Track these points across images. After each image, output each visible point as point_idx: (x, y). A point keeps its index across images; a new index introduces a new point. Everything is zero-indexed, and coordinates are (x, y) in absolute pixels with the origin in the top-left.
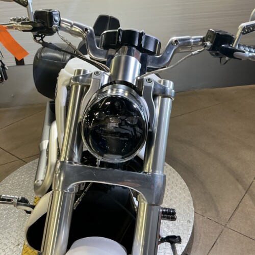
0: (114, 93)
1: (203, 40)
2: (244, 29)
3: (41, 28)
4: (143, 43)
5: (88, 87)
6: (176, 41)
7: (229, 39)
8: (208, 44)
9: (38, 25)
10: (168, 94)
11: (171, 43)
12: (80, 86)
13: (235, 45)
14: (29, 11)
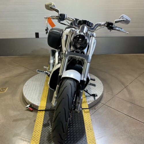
0: (80, 34)
1: (105, 24)
2: (116, 21)
3: (61, 18)
4: (88, 24)
5: (73, 33)
6: (97, 24)
7: (112, 24)
8: (106, 25)
9: (60, 18)
10: (94, 36)
11: (96, 24)
12: (71, 33)
13: (113, 26)
14: (58, 14)
